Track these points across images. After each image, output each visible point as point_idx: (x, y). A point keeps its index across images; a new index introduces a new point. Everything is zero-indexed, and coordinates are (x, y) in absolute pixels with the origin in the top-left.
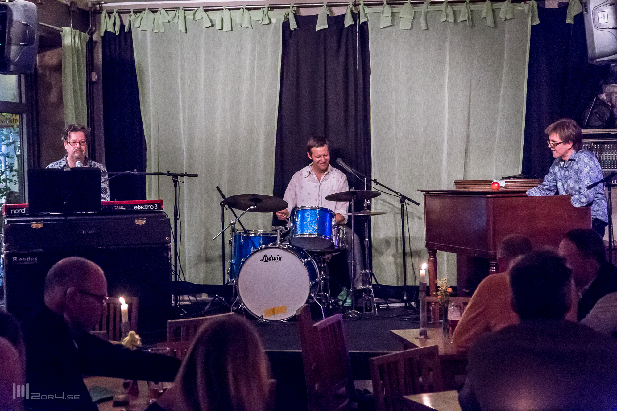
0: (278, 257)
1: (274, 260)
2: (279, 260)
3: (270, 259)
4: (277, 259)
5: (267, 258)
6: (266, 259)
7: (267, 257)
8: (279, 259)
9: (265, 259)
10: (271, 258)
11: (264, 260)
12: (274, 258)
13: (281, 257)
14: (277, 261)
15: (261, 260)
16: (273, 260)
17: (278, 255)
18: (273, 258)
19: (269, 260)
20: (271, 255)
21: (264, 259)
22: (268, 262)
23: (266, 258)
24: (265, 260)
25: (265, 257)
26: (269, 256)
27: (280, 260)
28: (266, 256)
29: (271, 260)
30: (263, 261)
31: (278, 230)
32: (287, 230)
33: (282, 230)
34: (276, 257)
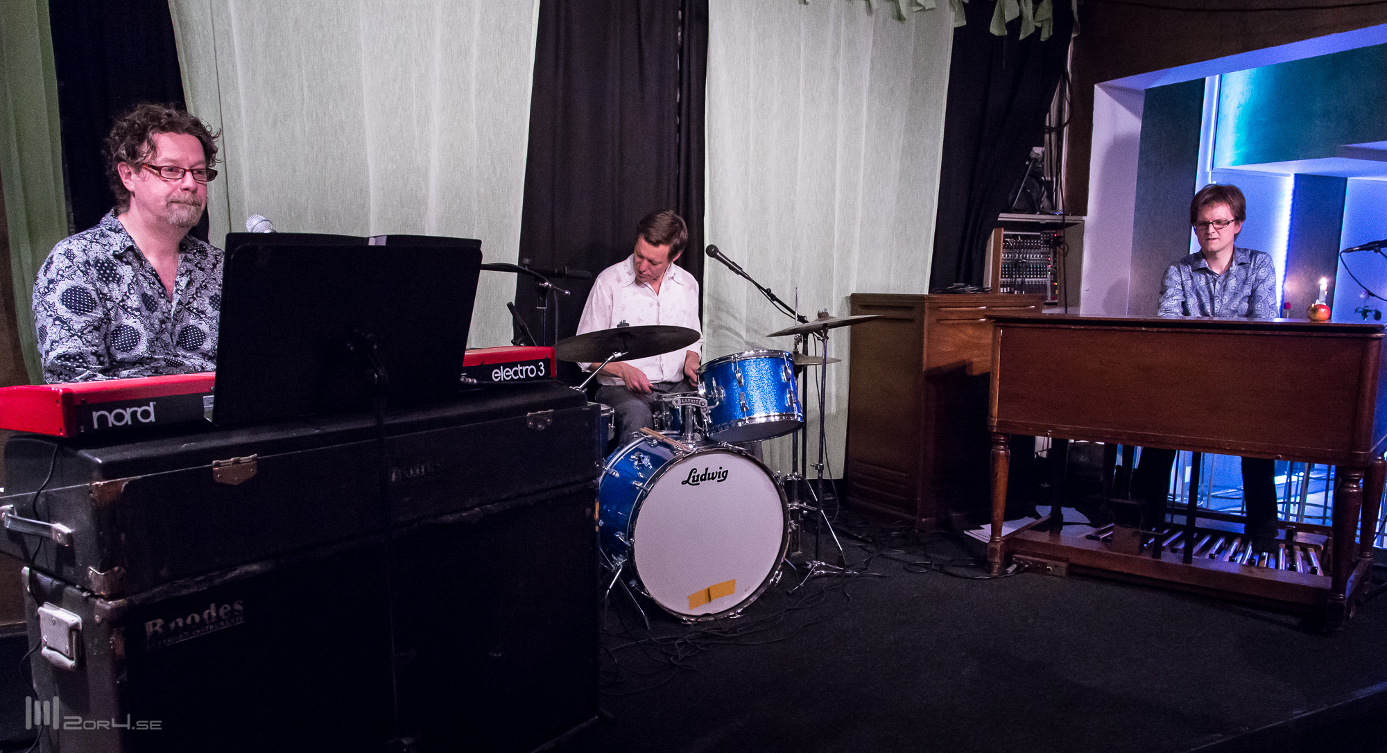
0: (720, 472)
1: (713, 478)
2: (722, 478)
3: (703, 477)
4: (719, 477)
5: (698, 476)
6: (696, 478)
7: (696, 474)
8: (723, 475)
9: (694, 479)
10: (707, 476)
11: (691, 481)
12: (713, 474)
13: (727, 472)
14: (718, 481)
16: (709, 479)
17: (721, 468)
18: (709, 474)
19: (702, 480)
20: (707, 469)
21: (691, 478)
22: (698, 484)
23: (694, 477)
24: (693, 481)
25: (693, 474)
26: (701, 472)
27: (725, 478)
28: (695, 473)
29: (705, 479)
30: (687, 484)
31: (690, 407)
32: (713, 407)
33: (699, 405)
34: (716, 473)
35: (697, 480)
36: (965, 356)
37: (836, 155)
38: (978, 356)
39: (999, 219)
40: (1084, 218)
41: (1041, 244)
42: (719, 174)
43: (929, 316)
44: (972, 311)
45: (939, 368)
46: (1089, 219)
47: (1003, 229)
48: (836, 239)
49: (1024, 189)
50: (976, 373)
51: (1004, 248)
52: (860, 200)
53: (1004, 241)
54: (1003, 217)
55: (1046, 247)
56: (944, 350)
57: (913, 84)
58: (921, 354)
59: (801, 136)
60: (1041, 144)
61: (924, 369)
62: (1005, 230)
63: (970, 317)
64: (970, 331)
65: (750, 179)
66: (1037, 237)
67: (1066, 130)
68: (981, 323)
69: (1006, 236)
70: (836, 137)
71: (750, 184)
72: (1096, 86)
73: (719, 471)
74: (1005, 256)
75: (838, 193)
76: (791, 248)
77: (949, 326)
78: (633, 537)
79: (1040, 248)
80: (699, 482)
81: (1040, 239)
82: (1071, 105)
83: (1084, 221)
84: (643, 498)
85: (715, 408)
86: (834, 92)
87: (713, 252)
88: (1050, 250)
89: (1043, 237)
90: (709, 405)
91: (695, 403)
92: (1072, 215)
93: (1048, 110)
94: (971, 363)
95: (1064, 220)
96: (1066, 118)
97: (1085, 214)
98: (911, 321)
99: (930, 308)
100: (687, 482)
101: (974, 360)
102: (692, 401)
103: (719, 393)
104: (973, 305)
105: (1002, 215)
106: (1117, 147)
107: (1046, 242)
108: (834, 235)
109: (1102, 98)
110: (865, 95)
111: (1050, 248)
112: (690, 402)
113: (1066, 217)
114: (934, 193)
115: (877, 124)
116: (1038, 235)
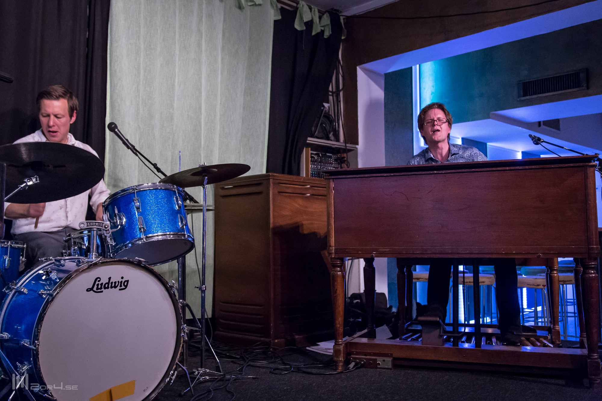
0: (122, 282)
1: (115, 287)
2: (123, 287)
3: (106, 285)
4: (121, 286)
5: (102, 284)
6: (100, 287)
7: (100, 283)
8: (124, 285)
9: (98, 287)
10: (110, 285)
11: (95, 289)
12: (115, 283)
13: (128, 281)
14: (120, 290)
15: (87, 290)
16: (112, 287)
17: (122, 278)
18: (112, 283)
19: (105, 288)
20: (110, 278)
21: (96, 286)
22: (102, 292)
23: (98, 285)
24: (97, 289)
25: (97, 283)
26: (104, 280)
27: (126, 286)
28: (99, 281)
29: (108, 288)
30: (92, 291)
31: (95, 229)
32: (115, 230)
33: (104, 228)
34: (118, 282)
35: (101, 288)
36: (298, 219)
37: (201, 86)
38: (307, 220)
39: (308, 141)
40: (357, 146)
41: (333, 161)
42: (118, 88)
43: (273, 188)
44: (301, 188)
45: (281, 227)
46: (360, 147)
47: (310, 149)
48: (202, 143)
49: (322, 124)
50: (306, 232)
51: (311, 161)
52: (218, 117)
53: (312, 157)
54: (310, 140)
55: (336, 164)
56: (284, 213)
57: (250, 49)
58: (269, 215)
59: (177, 70)
60: (328, 102)
61: (271, 226)
62: (311, 150)
63: (299, 192)
64: (301, 201)
65: (141, 95)
66: (331, 157)
67: (341, 93)
68: (308, 197)
69: (312, 154)
70: (201, 74)
71: (141, 98)
72: (358, 68)
73: (120, 280)
74: (312, 167)
75: (203, 111)
76: (171, 146)
77: (286, 197)
78: (38, 340)
79: (332, 164)
80: (103, 289)
81: (332, 158)
82: (343, 77)
83: (357, 148)
84: (48, 303)
85: (117, 231)
86: (199, 45)
87: (113, 127)
88: (338, 165)
89: (334, 157)
90: (111, 228)
91: (100, 226)
92: (350, 144)
93: (331, 81)
94: (302, 225)
95: (346, 146)
96: (341, 87)
97: (357, 143)
98: (260, 193)
99: (274, 184)
100: (91, 289)
101: (304, 222)
102: (97, 224)
103: (121, 219)
104: (302, 184)
105: (309, 139)
106: (372, 105)
107: (336, 160)
108: (201, 139)
109: (361, 75)
110: (220, 51)
111: (338, 164)
112: (95, 225)
113: (348, 145)
114: (266, 120)
115: (227, 71)
116: (330, 156)
